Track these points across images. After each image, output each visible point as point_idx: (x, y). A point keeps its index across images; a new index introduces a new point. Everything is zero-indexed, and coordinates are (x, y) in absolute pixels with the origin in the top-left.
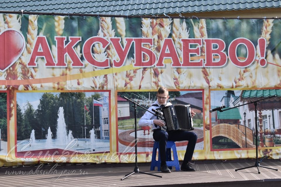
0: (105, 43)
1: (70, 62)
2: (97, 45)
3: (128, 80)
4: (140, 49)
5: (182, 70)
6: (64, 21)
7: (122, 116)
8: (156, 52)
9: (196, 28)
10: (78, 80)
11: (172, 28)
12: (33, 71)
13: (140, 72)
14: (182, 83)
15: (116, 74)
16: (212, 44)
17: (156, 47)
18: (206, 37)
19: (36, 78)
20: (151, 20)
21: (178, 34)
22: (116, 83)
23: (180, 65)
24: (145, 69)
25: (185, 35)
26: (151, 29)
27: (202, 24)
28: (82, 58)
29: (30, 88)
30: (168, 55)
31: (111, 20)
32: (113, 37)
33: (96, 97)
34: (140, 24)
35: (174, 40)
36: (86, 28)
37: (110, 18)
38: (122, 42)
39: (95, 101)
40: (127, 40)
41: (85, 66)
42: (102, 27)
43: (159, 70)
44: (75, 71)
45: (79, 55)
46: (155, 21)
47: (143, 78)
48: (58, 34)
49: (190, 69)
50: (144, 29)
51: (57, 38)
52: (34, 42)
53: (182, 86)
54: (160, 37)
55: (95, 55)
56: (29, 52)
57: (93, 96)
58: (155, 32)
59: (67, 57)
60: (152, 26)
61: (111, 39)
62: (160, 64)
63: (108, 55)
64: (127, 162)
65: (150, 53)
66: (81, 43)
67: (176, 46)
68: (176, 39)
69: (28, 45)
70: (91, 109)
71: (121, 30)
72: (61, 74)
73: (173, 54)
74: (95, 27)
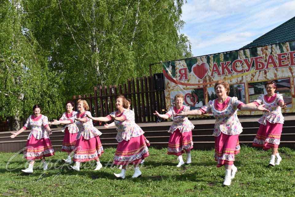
0: (241, 62)
1: (227, 73)
2: (238, 64)
3: (252, 77)
4: (257, 62)
5: (278, 69)
6: (223, 56)
7: (251, 94)
8: (265, 62)
9: (284, 48)
10: (231, 80)
11: (272, 50)
12: (212, 78)
13: (258, 73)
14: (278, 76)
15: (247, 75)
16: (293, 54)
17: (264, 60)
18: (290, 51)
19: (214, 81)
20: (261, 48)
21: (275, 52)
22: (247, 79)
23: (277, 67)
24: (260, 71)
25: (279, 52)
26: (262, 52)
27: (287, 45)
28: (232, 70)
29: (212, 85)
30: (271, 63)
31: (243, 51)
32: (245, 59)
33: (239, 86)
34: (256, 51)
35: (273, 55)
36: (232, 57)
37: (242, 50)
38: (249, 60)
39: (238, 88)
40: (251, 59)
41: (234, 73)
42: (239, 55)
43: (267, 71)
44: (229, 76)
45: (230, 69)
46: (263, 48)
47: (259, 75)
48: (221, 61)
49: (282, 68)
50: (258, 53)
51: (221, 63)
52: (212, 66)
53: (278, 77)
54: (266, 55)
55: (237, 68)
56: (211, 71)
57: (237, 86)
58: (264, 53)
59: (226, 70)
60: (262, 50)
61: (244, 60)
62: (267, 67)
63: (243, 67)
64: (253, 115)
65: (262, 63)
66: (231, 64)
67: (275, 58)
68: (274, 55)
69: (210, 68)
70: (237, 92)
71: (248, 55)
72: (224, 78)
73: (273, 62)
74: (236, 56)
